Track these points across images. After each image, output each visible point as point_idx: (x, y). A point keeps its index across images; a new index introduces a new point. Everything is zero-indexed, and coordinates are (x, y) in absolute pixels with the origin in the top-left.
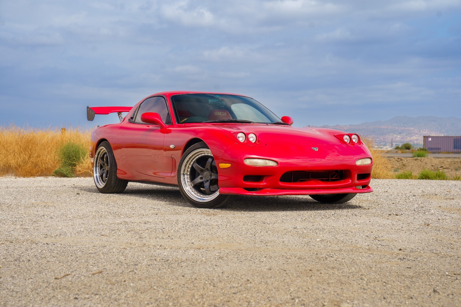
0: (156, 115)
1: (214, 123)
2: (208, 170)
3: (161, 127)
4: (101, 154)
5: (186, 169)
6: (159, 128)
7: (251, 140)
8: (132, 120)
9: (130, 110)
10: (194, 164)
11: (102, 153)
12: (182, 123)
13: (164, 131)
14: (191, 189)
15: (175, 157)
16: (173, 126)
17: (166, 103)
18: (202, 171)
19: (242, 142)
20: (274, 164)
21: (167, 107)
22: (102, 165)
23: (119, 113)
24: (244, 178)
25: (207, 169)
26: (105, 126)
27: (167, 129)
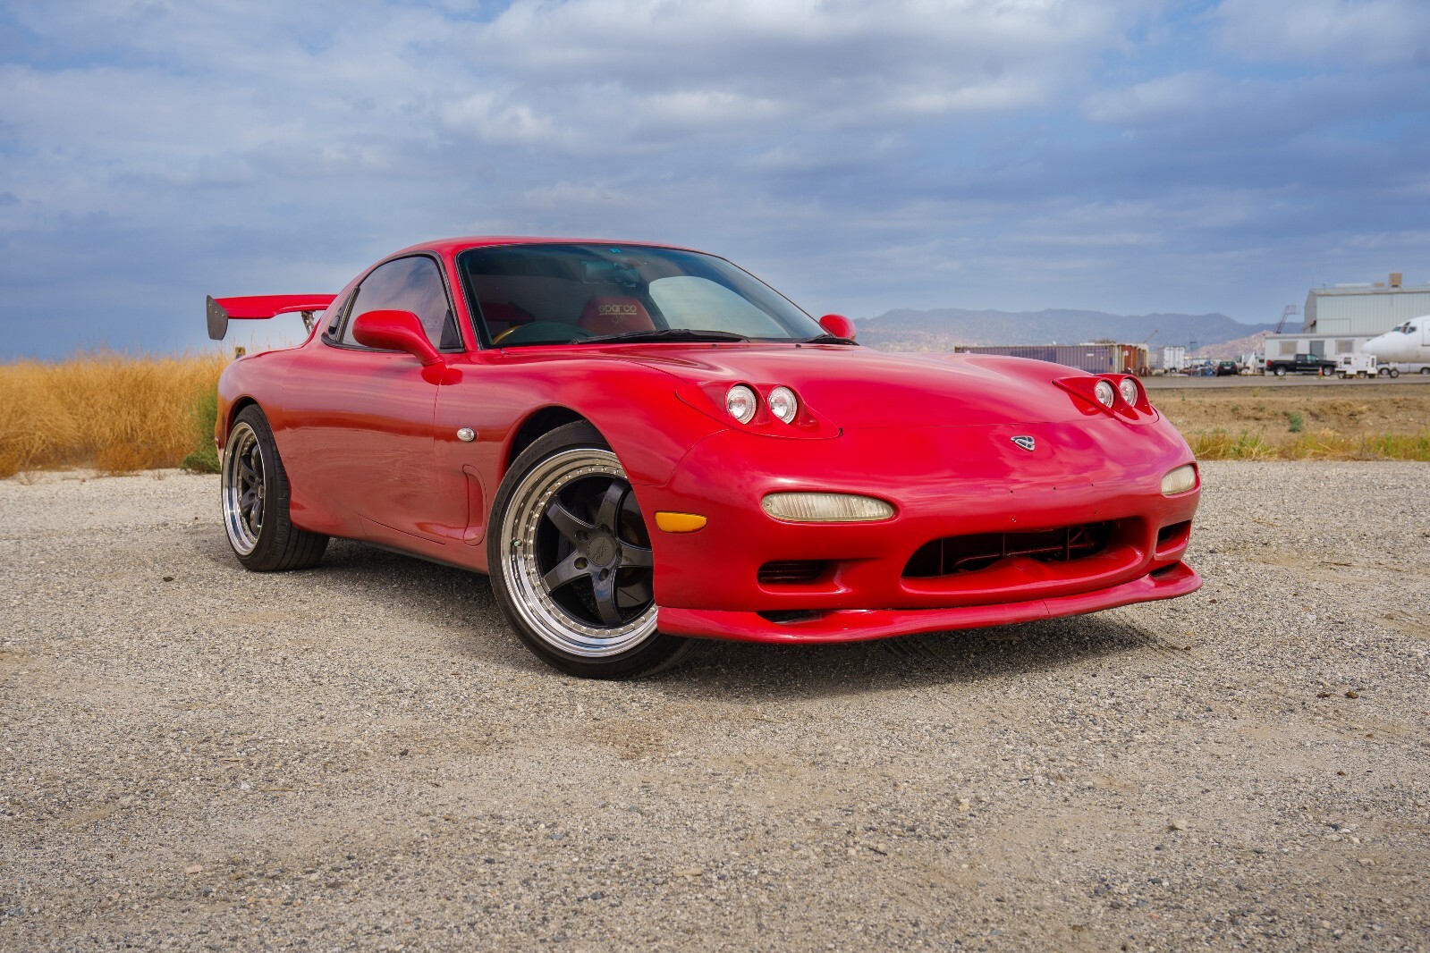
0: (408, 319)
1: (613, 343)
2: (609, 531)
3: (426, 363)
4: (244, 447)
5: (519, 528)
6: (420, 365)
7: (779, 412)
8: (333, 337)
9: (330, 303)
10: (549, 507)
11: (246, 440)
12: (500, 346)
13: (437, 374)
14: (541, 601)
15: (476, 474)
16: (466, 356)
17: (442, 279)
18: (583, 533)
19: (745, 421)
20: (881, 512)
21: (445, 288)
22: (247, 479)
23: (307, 314)
24: (760, 576)
25: (604, 528)
26: (260, 355)
27: (448, 367)
